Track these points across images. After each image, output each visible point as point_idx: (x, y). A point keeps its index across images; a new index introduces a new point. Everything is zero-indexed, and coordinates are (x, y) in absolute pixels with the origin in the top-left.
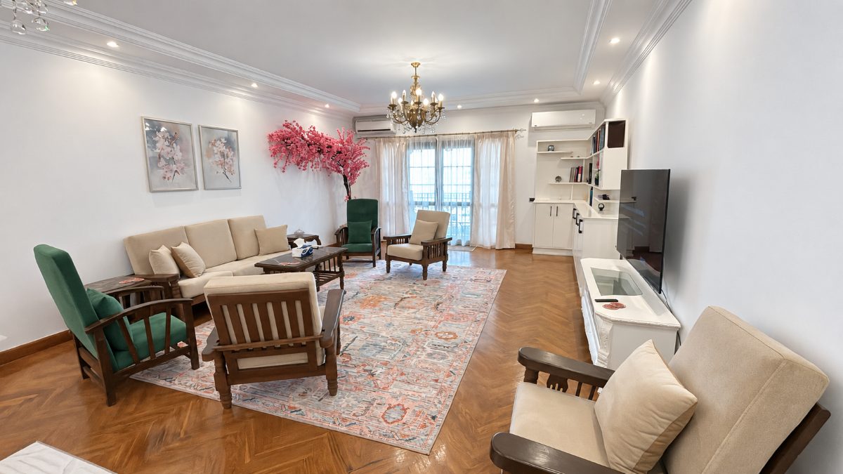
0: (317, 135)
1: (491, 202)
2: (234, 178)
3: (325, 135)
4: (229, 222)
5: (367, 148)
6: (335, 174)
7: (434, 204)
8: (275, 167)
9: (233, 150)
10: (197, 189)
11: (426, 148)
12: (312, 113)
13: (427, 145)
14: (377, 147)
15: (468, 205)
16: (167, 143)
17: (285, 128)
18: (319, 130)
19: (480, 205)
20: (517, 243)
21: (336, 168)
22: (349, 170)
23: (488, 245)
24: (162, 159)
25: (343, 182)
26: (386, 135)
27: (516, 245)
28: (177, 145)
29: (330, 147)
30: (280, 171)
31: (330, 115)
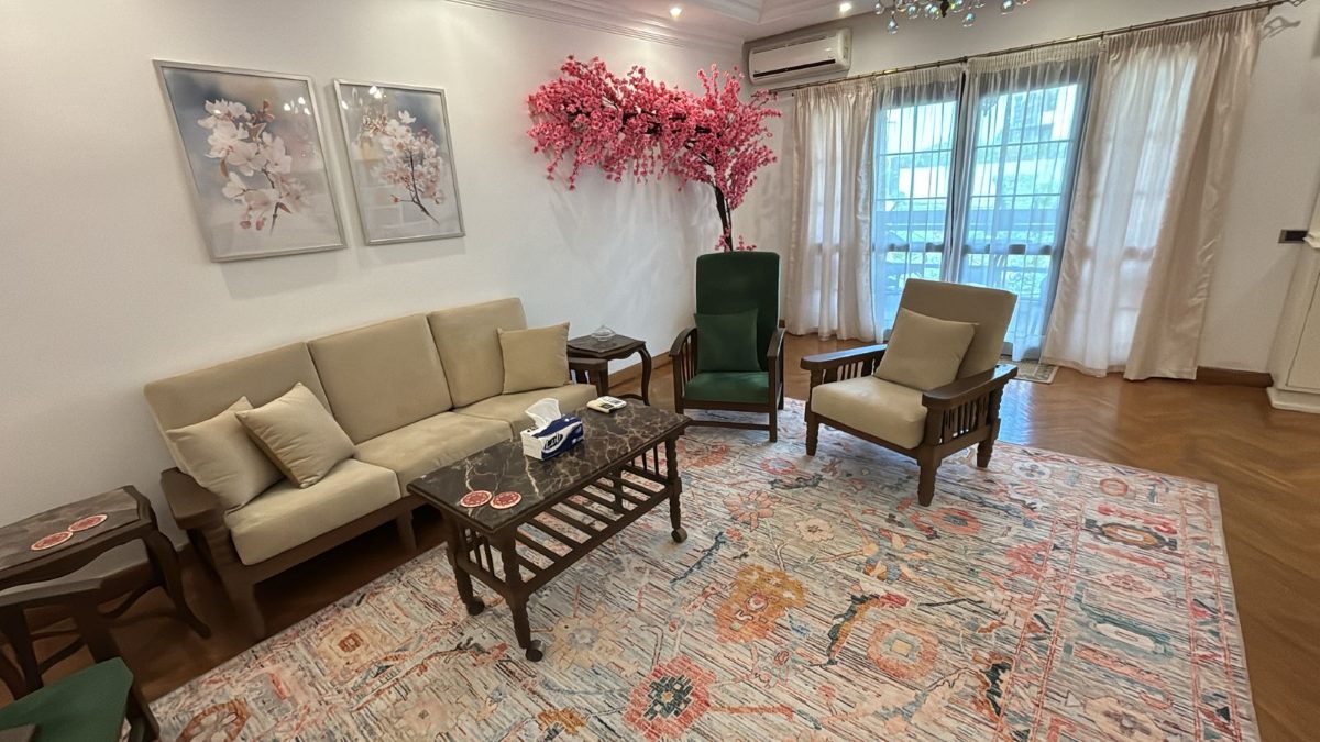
0: (649, 88)
1: (1127, 244)
2: (441, 211)
3: (669, 88)
4: (430, 319)
5: (774, 114)
6: (698, 186)
7: (940, 248)
8: (549, 178)
9: (437, 140)
10: (344, 246)
11: (930, 99)
12: (641, 36)
13: (934, 92)
14: (800, 111)
15: (1046, 250)
16: (242, 133)
17: (567, 77)
18: (654, 77)
19: (1084, 252)
20: (1204, 364)
21: (696, 170)
22: (728, 172)
23: (1097, 361)
24: (232, 175)
25: (714, 202)
26: (826, 77)
27: (1201, 370)
28: (274, 137)
29: (679, 117)
30: (562, 187)
31: (687, 38)
